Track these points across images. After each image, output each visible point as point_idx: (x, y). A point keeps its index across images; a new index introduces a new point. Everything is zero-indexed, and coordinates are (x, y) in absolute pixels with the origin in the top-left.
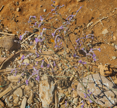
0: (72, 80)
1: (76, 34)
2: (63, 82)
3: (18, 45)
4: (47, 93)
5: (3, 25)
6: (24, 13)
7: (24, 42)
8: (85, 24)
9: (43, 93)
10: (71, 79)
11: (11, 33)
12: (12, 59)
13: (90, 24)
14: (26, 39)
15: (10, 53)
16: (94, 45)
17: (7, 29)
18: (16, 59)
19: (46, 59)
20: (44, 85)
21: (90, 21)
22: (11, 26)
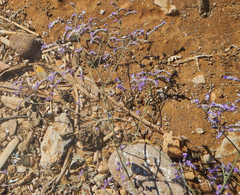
1: (142, 66)
2: (89, 135)
3: (38, 53)
4: (56, 143)
5: (26, 15)
6: (67, 6)
7: (49, 52)
8: (165, 55)
9: (49, 142)
10: (105, 139)
11: (34, 30)
12: (20, 72)
13: (175, 57)
14: (54, 48)
15: (21, 61)
16: (170, 97)
17: (30, 22)
18: (26, 74)
19: (76, 90)
20: (56, 129)
21: (176, 53)
22: (38, 19)
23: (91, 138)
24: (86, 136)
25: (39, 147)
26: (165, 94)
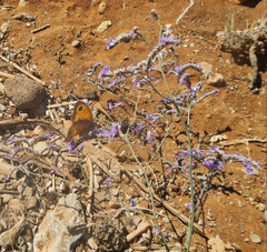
0: (132, 241)
2: (110, 230)
3: (42, 107)
4: (59, 239)
5: (30, 57)
6: (84, 55)
7: (57, 109)
8: (206, 134)
9: (48, 235)
11: (39, 77)
13: (220, 137)
14: (65, 103)
17: (35, 67)
18: (23, 132)
20: (61, 216)
21: (220, 133)
22: (48, 64)
23: (112, 235)
24: (106, 232)
25: (31, 241)
26: (209, 183)
